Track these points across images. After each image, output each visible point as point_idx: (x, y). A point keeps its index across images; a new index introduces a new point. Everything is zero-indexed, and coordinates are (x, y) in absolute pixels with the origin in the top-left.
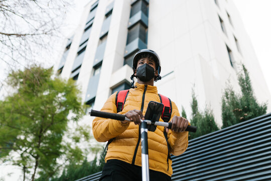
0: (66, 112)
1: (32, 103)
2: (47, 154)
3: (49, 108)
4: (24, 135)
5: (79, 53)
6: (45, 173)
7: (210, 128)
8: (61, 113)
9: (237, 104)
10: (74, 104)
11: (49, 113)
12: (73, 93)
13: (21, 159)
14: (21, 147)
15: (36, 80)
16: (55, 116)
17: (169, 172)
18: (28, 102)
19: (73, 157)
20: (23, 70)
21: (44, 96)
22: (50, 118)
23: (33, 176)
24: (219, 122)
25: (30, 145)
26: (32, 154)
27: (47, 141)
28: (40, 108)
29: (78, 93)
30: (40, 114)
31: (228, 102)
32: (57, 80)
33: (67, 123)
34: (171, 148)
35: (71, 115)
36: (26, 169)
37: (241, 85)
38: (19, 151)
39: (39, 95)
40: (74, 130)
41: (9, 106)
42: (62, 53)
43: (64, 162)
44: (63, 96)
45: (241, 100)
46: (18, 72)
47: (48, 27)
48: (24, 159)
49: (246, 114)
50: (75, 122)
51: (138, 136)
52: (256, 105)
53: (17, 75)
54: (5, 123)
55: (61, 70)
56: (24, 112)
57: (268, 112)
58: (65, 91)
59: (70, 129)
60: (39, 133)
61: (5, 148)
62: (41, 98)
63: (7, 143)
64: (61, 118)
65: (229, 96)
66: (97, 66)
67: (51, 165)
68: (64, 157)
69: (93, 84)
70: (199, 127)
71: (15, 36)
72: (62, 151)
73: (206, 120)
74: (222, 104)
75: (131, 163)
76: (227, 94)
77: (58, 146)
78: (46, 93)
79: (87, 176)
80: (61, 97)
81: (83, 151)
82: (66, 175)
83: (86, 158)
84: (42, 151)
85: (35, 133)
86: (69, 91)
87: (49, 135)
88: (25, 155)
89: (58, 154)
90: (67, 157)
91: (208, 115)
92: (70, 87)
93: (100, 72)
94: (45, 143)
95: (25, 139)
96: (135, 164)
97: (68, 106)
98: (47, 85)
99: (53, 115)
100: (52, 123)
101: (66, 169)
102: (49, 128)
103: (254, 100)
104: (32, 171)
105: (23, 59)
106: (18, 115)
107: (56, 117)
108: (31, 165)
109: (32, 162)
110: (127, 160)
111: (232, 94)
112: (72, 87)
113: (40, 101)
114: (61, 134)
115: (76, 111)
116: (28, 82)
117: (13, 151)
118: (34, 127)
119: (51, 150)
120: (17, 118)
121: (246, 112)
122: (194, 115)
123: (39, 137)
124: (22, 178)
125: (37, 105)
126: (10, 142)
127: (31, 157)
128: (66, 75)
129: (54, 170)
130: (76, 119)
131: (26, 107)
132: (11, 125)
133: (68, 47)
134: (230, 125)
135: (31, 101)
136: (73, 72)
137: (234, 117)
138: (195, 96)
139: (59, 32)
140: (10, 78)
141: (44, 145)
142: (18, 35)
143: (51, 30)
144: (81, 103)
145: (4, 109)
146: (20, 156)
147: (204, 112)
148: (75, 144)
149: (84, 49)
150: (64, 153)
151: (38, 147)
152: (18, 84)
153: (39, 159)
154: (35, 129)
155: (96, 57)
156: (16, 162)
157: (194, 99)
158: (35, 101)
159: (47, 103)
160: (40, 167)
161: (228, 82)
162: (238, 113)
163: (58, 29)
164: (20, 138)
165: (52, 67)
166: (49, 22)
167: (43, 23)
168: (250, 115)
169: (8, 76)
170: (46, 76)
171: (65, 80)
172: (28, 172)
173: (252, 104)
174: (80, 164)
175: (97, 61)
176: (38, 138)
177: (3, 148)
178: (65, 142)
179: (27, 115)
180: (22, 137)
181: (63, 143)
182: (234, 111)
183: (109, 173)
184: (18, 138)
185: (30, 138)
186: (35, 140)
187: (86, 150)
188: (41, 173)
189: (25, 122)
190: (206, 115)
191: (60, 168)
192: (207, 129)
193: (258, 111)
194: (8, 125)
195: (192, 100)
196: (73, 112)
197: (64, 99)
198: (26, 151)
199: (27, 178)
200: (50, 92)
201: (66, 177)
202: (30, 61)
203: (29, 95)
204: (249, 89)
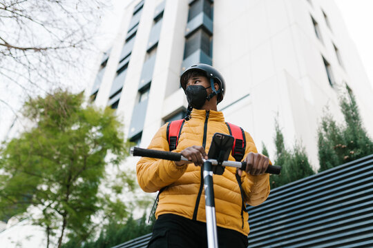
0: (102, 153)
1: (56, 141)
2: (78, 210)
3: (80, 148)
4: (47, 184)
5: (119, 72)
6: (75, 235)
7: (301, 171)
8: (96, 154)
9: (339, 138)
10: (113, 141)
11: (80, 154)
12: (112, 127)
13: (43, 217)
14: (43, 201)
15: (62, 109)
16: (88, 158)
17: (244, 229)
18: (52, 140)
19: (114, 214)
20: (43, 96)
21: (73, 131)
22: (81, 161)
23: (60, 239)
24: (315, 164)
25: (55, 198)
26: (58, 209)
27: (79, 192)
28: (67, 148)
29: (118, 126)
30: (67, 156)
31: (327, 136)
32: (90, 110)
33: (104, 168)
34: (245, 196)
35: (110, 156)
36: (50, 231)
37: (344, 113)
38: (40, 206)
39: (66, 130)
40: (113, 177)
41: (26, 145)
42: (96, 72)
43: (102, 220)
44: (99, 131)
45: (345, 133)
46: (38, 99)
47: (78, 37)
48: (47, 217)
49: (353, 152)
50: (116, 166)
51: (200, 182)
52: (366, 139)
53: (36, 104)
54: (21, 169)
55: (95, 95)
56: (46, 154)
58: (100, 123)
59: (109, 175)
60: (66, 181)
61: (22, 203)
62: (69, 133)
63: (23, 196)
64: (96, 160)
65: (327, 127)
66: (144, 90)
67: (84, 225)
68: (101, 213)
69: (139, 114)
70: (287, 171)
71: (33, 50)
72: (98, 205)
73: (296, 160)
74: (318, 139)
75: (191, 218)
76: (325, 125)
77: (92, 198)
78: (75, 127)
79: (133, 238)
80: (95, 132)
81: (127, 205)
82: (104, 238)
83: (132, 215)
84: (72, 206)
85: (61, 182)
86: (107, 123)
87: (81, 184)
88: (49, 211)
89: (93, 210)
90: (106, 214)
91: (299, 154)
92: (107, 118)
93: (148, 98)
94: (75, 195)
95: (49, 189)
96: (198, 219)
97: (105, 144)
98: (77, 116)
99: (85, 157)
100: (84, 168)
101: (105, 230)
102: (80, 174)
103: (363, 133)
104: (58, 232)
106: (38, 158)
107: (89, 160)
108: (57, 224)
109: (58, 221)
110: (186, 214)
111: (333, 125)
112: (111, 119)
113: (67, 138)
114: (97, 183)
115: (116, 151)
116: (51, 113)
117: (32, 206)
118: (61, 174)
119: (83, 204)
120: (37, 162)
121: (352, 149)
122: (280, 154)
123: (67, 187)
124: (46, 242)
125: (64, 143)
126: (28, 194)
127: (57, 214)
128: (102, 102)
129: (88, 231)
130: (116, 162)
131: (49, 146)
132: (29, 171)
133: (104, 64)
134: (331, 168)
135: (56, 139)
136: (111, 98)
137: (335, 157)
138: (280, 128)
139: (92, 44)
140: (27, 108)
141: (74, 198)
142: (36, 50)
143: (81, 41)
144: (123, 140)
145: (19, 149)
146: (41, 212)
147: (293, 150)
148: (116, 196)
149: (126, 66)
150: (101, 208)
151: (66, 200)
152: (38, 116)
153: (68, 216)
154: (61, 176)
155: (142, 77)
156: (37, 221)
157: (278, 133)
158: (60, 138)
159: (77, 140)
160: (69, 227)
161: (326, 109)
162: (342, 151)
163: (91, 40)
164: (42, 189)
165: (83, 92)
166: (78, 31)
167: (70, 32)
168: (358, 153)
169: (24, 106)
170: (75, 104)
171: (101, 109)
172: (54, 234)
173: (361, 138)
174: (124, 223)
175: (144, 83)
176: (66, 189)
177: (20, 203)
178: (101, 192)
179: (50, 157)
180: (44, 187)
181: (99, 195)
182: (335, 149)
183: (162, 233)
184: (39, 188)
185: (55, 189)
186: (61, 191)
187: (131, 203)
188: (70, 236)
189: (48, 167)
190: (297, 154)
191: (96, 229)
192: (298, 173)
193: (369, 148)
194: (25, 172)
195: (276, 135)
196: (113, 152)
197: (100, 134)
198: (49, 206)
199: (53, 243)
200: (81, 125)
201: (105, 241)
202: (53, 84)
203: (52, 130)
204: (356, 118)
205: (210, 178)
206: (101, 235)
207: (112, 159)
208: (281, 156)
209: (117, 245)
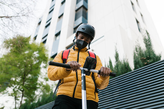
0: (39, 63)
1: (18, 58)
2: (29, 89)
3: (29, 61)
4: (15, 78)
5: (46, 27)
6: (28, 100)
7: (126, 70)
8: (36, 64)
9: (143, 55)
10: (44, 58)
11: (29, 64)
12: (43, 51)
13: (13, 92)
14: (13, 85)
15: (19, 44)
16: (33, 66)
18: (16, 58)
19: (45, 90)
20: (12, 38)
21: (25, 54)
22: (30, 67)
23: (21, 102)
24: (132, 66)
25: (18, 83)
26: (20, 89)
27: (29, 81)
28: (23, 61)
29: (46, 51)
30: (23, 65)
31: (137, 54)
32: (33, 44)
33: (40, 70)
36: (17, 98)
37: (145, 43)
38: (12, 87)
39: (23, 53)
40: (45, 74)
41: (5, 60)
42: (36, 28)
43: (40, 93)
44: (38, 53)
45: (145, 52)
46: (9, 40)
47: (26, 11)
48: (15, 93)
49: (149, 61)
50: (45, 69)
52: (154, 55)
53: (8, 42)
54: (3, 71)
55: (35, 38)
56: (13, 64)
57: (162, 59)
58: (38, 50)
59: (42, 73)
60: (23, 76)
61: (4, 86)
63: (4, 83)
64: (36, 67)
65: (138, 50)
66: (57, 35)
67: (32, 95)
68: (39, 90)
69: (56, 45)
70: (120, 70)
71: (5, 18)
72: (38, 86)
73: (124, 65)
74: (133, 55)
75: (72, 97)
76: (136, 49)
77: (35, 83)
78: (27, 52)
79: (53, 101)
80: (36, 54)
81: (51, 86)
82: (40, 101)
83: (52, 90)
84: (26, 87)
85: (21, 76)
86: (41, 50)
87: (30, 77)
88: (16, 90)
89: (35, 88)
90: (41, 90)
91: (125, 62)
92: (41, 48)
93: (59, 38)
95: (16, 80)
97: (40, 59)
98: (27, 47)
99: (31, 65)
100: (31, 70)
101: (41, 98)
102: (29, 73)
103: (153, 52)
104: (20, 99)
106: (10, 66)
107: (33, 67)
108: (20, 96)
109: (20, 94)
110: (70, 95)
111: (140, 48)
112: (42, 48)
113: (23, 57)
114: (37, 77)
115: (45, 62)
116: (15, 46)
117: (8, 87)
119: (31, 86)
120: (10, 68)
121: (148, 60)
122: (117, 62)
124: (15, 103)
125: (21, 59)
126: (6, 82)
127: (19, 91)
128: (39, 41)
129: (34, 98)
131: (14, 60)
132: (6, 72)
133: (40, 23)
134: (139, 68)
135: (18, 57)
136: (43, 38)
137: (141, 63)
138: (117, 51)
139: (33, 14)
140: (5, 44)
141: (27, 83)
142: (7, 17)
143: (27, 13)
144: (48, 57)
145: (1, 62)
146: (12, 90)
147: (123, 60)
148: (46, 82)
149: (49, 24)
150: (39, 88)
151: (23, 85)
152: (10, 47)
153: (24, 92)
154: (21, 74)
155: (56, 29)
156: (10, 94)
158: (20, 57)
159: (28, 58)
160: (25, 96)
161: (137, 42)
162: (144, 60)
163: (32, 13)
164: (12, 80)
166: (26, 8)
167: (22, 10)
168: (151, 61)
169: (3, 43)
170: (26, 41)
171: (38, 44)
172: (18, 100)
173: (152, 54)
174: (49, 94)
175: (57, 32)
176: (23, 79)
177: (2, 86)
178: (39, 81)
179: (15, 66)
181: (38, 82)
182: (141, 59)
185: (19, 79)
186: (21, 81)
187: (52, 85)
188: (26, 100)
189: (15, 70)
190: (124, 62)
191: (37, 97)
192: (125, 71)
193: (155, 59)
195: (115, 53)
198: (16, 87)
199: (18, 104)
200: (29, 51)
201: (41, 102)
202: (15, 33)
203: (16, 54)
204: (150, 45)
206: (39, 100)
207: (43, 66)
208: (118, 63)
209: (46, 104)
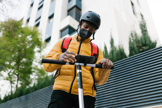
0: (33, 47)
3: (22, 45)
5: (39, 8)
6: (24, 83)
7: (121, 56)
8: (30, 48)
9: (139, 41)
10: (37, 42)
11: (23, 48)
12: (36, 36)
14: (8, 69)
15: (11, 29)
19: (40, 73)
22: (23, 51)
24: (127, 52)
25: (13, 68)
26: (15, 73)
27: (23, 65)
28: (17, 46)
29: (39, 35)
30: (17, 49)
31: (133, 40)
32: (26, 28)
33: (34, 54)
35: (36, 49)
36: (12, 82)
37: (141, 29)
38: (7, 71)
39: (15, 37)
40: (39, 58)
42: (29, 8)
43: (35, 76)
44: (31, 37)
45: (141, 38)
48: (10, 76)
49: (144, 48)
50: (39, 53)
51: (74, 75)
52: (150, 41)
55: (28, 20)
56: (7, 49)
57: (158, 46)
58: (31, 34)
60: (17, 60)
62: (17, 40)
64: (31, 51)
66: (51, 17)
67: (27, 79)
68: (34, 74)
69: (49, 29)
70: (115, 56)
72: (33, 70)
73: (119, 51)
74: (129, 41)
76: (132, 34)
77: (30, 67)
79: (48, 86)
80: (29, 38)
82: (36, 85)
84: (21, 72)
85: (15, 61)
86: (34, 34)
87: (24, 61)
88: (11, 74)
89: (30, 72)
90: (36, 74)
91: (120, 48)
92: (34, 32)
93: (53, 21)
95: (10, 64)
98: (19, 31)
99: (25, 50)
100: (25, 55)
102: (23, 57)
103: (149, 38)
104: (16, 82)
105: (3, 15)
106: (4, 50)
107: (27, 51)
108: (15, 79)
109: (15, 78)
111: (136, 35)
114: (32, 61)
116: (7, 30)
117: (3, 71)
119: (26, 70)
120: (3, 52)
121: (144, 46)
122: (112, 48)
123: (18, 63)
124: (10, 87)
125: (15, 44)
127: (14, 75)
128: (32, 24)
129: (29, 82)
130: (39, 52)
133: (32, 5)
134: (133, 55)
135: (11, 42)
136: (36, 21)
137: (136, 49)
138: (112, 36)
141: (22, 67)
144: (42, 42)
146: (7, 74)
147: (118, 46)
148: (40, 66)
149: (42, 6)
150: (34, 72)
151: (18, 69)
152: (2, 31)
153: (19, 76)
154: (15, 58)
155: (50, 11)
156: (5, 78)
158: (13, 42)
159: (21, 42)
160: (20, 80)
161: (133, 27)
162: (139, 47)
165: (22, 19)
168: (146, 48)
170: (19, 25)
171: (31, 28)
172: (14, 83)
173: (148, 41)
175: (51, 14)
176: (17, 64)
179: (9, 50)
180: (8, 63)
181: (33, 66)
182: (137, 46)
184: (5, 63)
185: (13, 64)
186: (15, 65)
188: (21, 84)
190: (119, 48)
191: (33, 80)
192: (120, 57)
193: (151, 45)
195: (110, 39)
196: (38, 47)
198: (10, 72)
199: (13, 87)
200: (22, 35)
201: (36, 87)
202: (7, 16)
203: (9, 38)
204: (146, 31)
205: (80, 73)
206: (34, 84)
207: (37, 50)
208: (113, 48)
209: (41, 89)
